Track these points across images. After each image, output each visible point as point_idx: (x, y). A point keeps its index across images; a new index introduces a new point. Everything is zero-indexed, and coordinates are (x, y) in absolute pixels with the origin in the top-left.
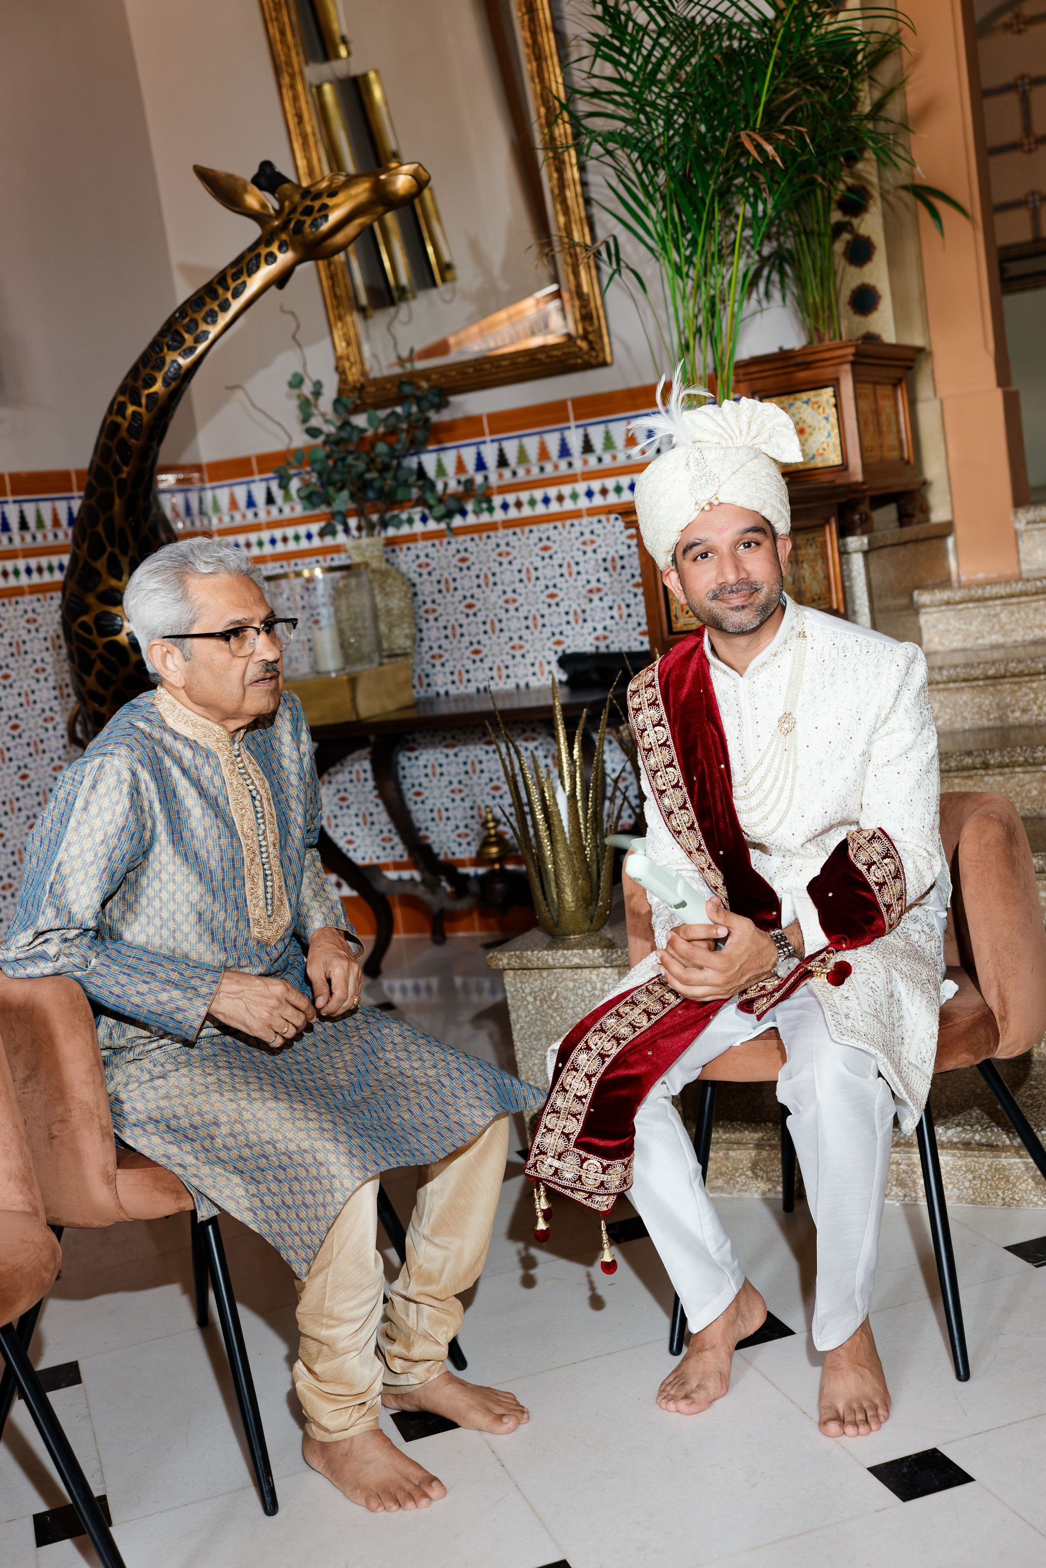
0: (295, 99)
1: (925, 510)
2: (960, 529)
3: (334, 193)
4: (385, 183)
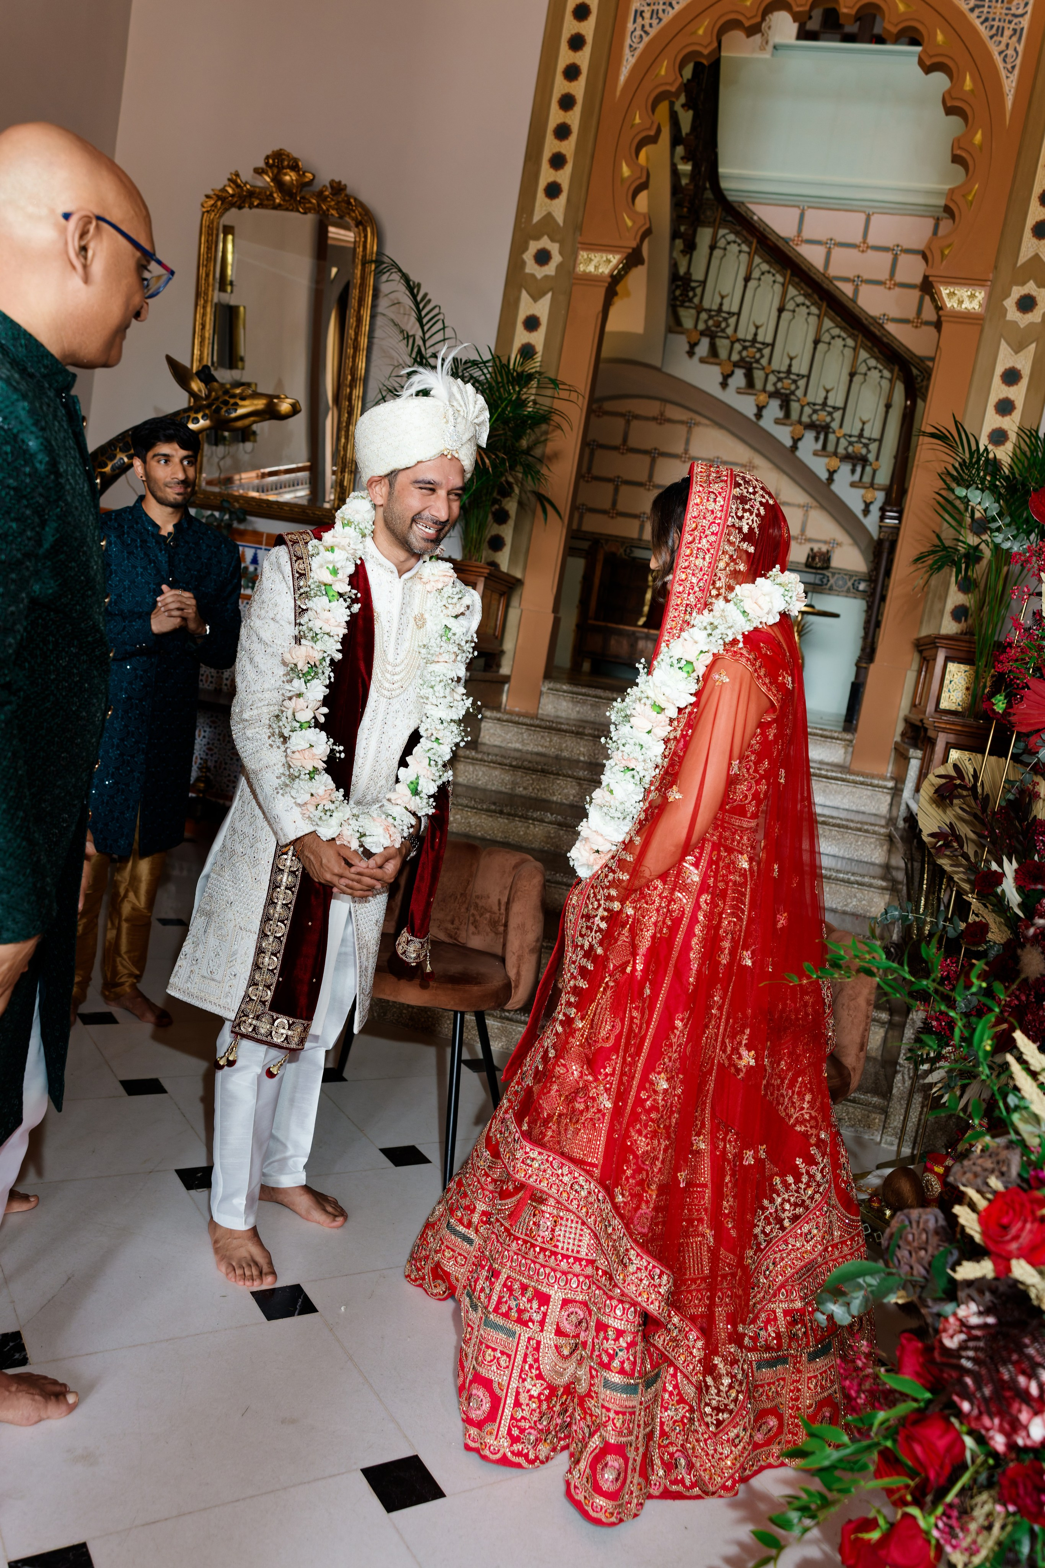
0: (204, 315)
1: (499, 666)
2: (513, 680)
3: (243, 398)
4: (276, 404)
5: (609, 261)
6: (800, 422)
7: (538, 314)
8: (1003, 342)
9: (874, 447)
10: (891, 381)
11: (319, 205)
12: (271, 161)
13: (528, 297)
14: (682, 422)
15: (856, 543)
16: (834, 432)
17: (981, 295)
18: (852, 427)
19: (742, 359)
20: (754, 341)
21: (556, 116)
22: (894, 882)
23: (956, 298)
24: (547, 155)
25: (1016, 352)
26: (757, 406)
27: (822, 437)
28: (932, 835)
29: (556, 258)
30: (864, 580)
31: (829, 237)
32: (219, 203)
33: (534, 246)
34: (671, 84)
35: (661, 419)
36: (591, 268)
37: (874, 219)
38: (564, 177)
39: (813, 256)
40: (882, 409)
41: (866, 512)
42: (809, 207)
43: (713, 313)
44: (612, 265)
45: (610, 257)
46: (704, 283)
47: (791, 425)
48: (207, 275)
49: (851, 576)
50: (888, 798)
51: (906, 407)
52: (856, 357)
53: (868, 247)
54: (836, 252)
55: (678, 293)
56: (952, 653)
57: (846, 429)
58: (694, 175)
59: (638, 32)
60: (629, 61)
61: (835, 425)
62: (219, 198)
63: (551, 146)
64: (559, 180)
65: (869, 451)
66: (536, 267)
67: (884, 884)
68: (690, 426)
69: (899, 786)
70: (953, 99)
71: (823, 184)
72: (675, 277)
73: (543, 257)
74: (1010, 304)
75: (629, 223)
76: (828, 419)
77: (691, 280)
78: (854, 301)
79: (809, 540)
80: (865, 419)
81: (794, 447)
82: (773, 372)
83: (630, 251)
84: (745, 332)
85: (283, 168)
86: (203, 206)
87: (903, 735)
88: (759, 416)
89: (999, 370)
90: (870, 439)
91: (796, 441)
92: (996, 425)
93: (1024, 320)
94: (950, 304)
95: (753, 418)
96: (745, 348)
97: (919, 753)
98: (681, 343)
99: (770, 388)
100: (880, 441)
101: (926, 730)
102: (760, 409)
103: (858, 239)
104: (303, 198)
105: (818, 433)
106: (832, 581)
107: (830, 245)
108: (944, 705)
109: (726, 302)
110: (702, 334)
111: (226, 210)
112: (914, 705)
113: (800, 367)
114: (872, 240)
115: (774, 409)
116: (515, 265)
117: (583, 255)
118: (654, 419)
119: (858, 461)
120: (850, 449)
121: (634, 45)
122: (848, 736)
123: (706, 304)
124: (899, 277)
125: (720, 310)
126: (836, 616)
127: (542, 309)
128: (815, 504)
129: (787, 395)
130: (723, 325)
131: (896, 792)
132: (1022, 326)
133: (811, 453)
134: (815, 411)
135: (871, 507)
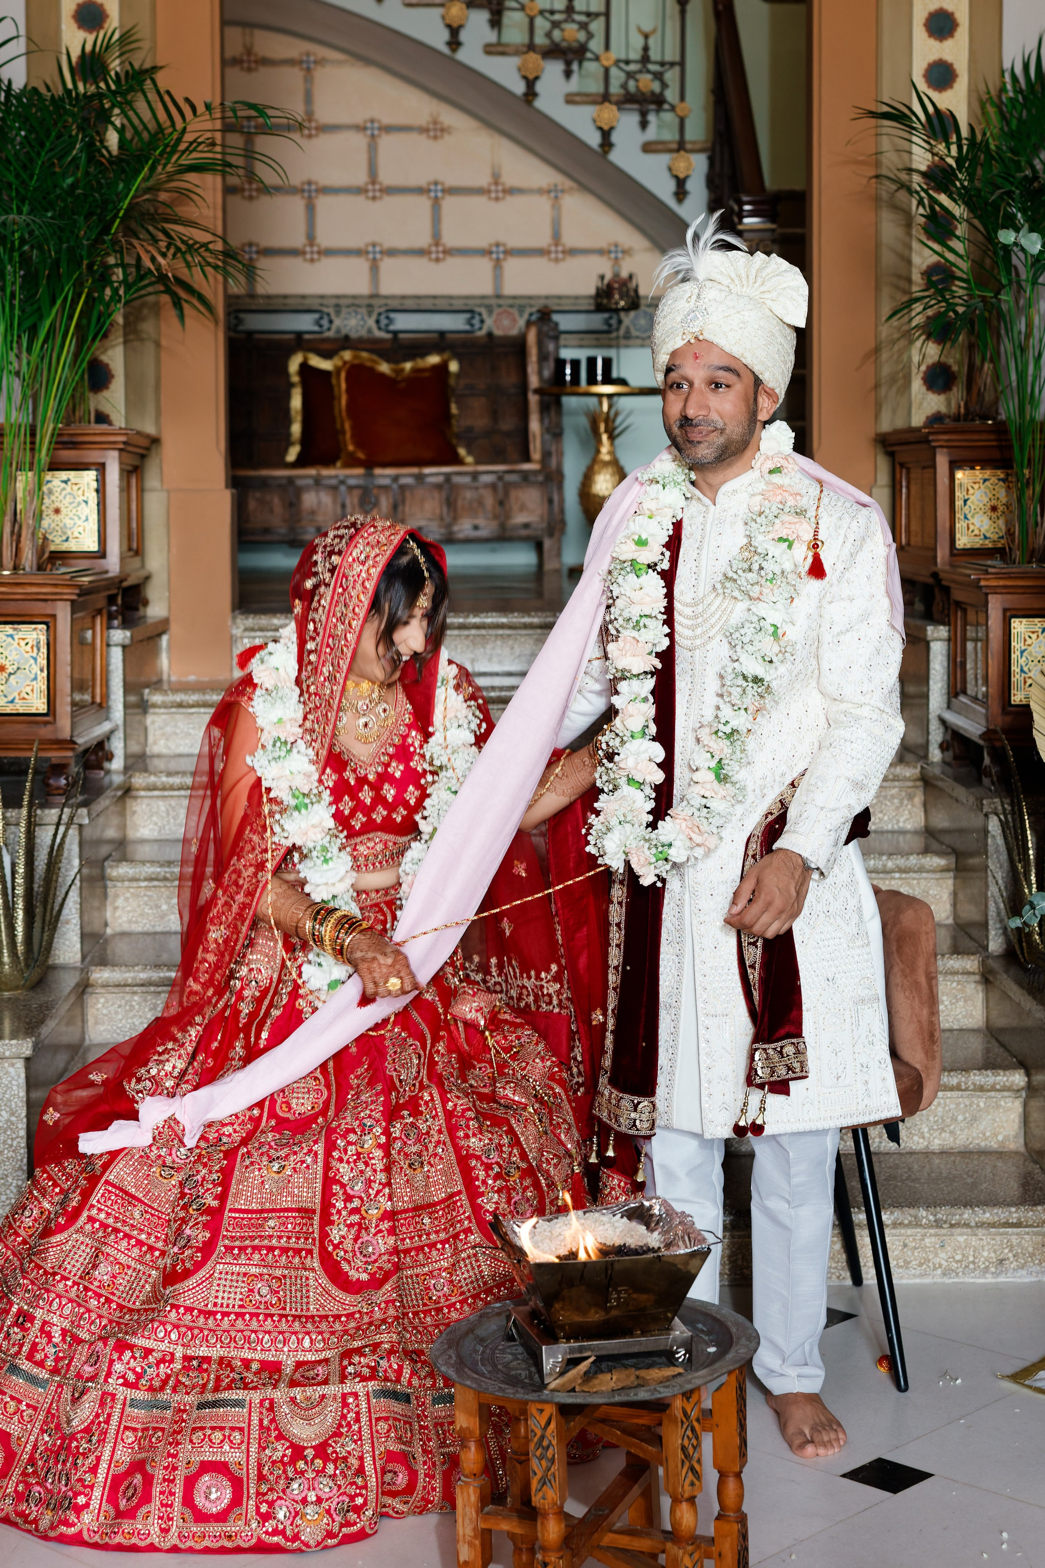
6: (531, 47)
9: (672, 76)
14: (292, 63)
16: (596, 58)
18: (626, 45)
26: (448, 26)
27: (575, 68)
40: (673, 9)
41: (681, 194)
47: (515, 53)
57: (617, 51)
61: (596, 45)
65: (664, 85)
68: (308, 67)
76: (582, 36)
79: (572, 252)
80: (645, 28)
81: (531, 94)
88: (455, 43)
90: (662, 64)
91: (531, 84)
92: (933, 56)
95: (446, 50)
97: (942, 631)
100: (682, 64)
101: (947, 590)
102: (454, 31)
105: (568, 63)
106: (626, 322)
115: (477, 29)
119: (646, 104)
120: (631, 85)
128: (571, 185)
129: (499, 3)
133: (561, 100)
134: (556, 25)
135: (689, 186)
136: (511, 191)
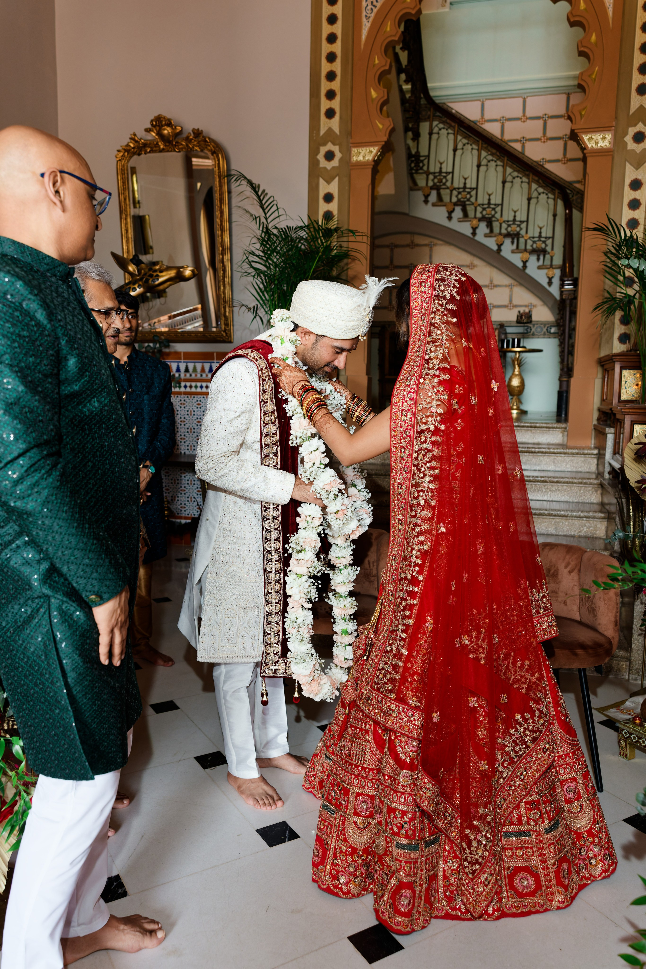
3: (161, 271)
4: (182, 272)
5: (371, 152)
6: (500, 234)
7: (331, 191)
8: (627, 164)
9: (549, 242)
10: (554, 199)
11: (187, 145)
12: (154, 123)
13: (324, 182)
14: (426, 245)
15: (545, 303)
16: (523, 237)
17: (609, 136)
18: (533, 232)
19: (459, 200)
20: (465, 187)
21: (326, 67)
22: (609, 513)
23: (593, 141)
24: (323, 92)
25: (637, 169)
26: (472, 228)
27: (515, 241)
28: (638, 482)
29: (338, 155)
30: (554, 326)
31: (502, 116)
32: (126, 154)
33: (323, 150)
34: (395, 36)
35: (412, 245)
36: (361, 158)
37: (528, 100)
38: (336, 104)
39: (493, 129)
40: (551, 218)
41: (550, 283)
42: (486, 99)
43: (437, 174)
44: (373, 154)
45: (372, 149)
46: (428, 156)
47: (495, 236)
48: (125, 199)
49: (545, 325)
50: (595, 461)
51: (566, 214)
52: (530, 188)
53: (527, 118)
54: (507, 124)
55: (413, 165)
56: (624, 364)
57: (530, 234)
58: (413, 91)
59: (370, 7)
60: (366, 26)
61: (523, 232)
62: (126, 150)
63: (325, 86)
64: (333, 107)
65: (546, 245)
66: (326, 162)
67: (603, 515)
68: (431, 246)
69: (602, 452)
70: (574, 16)
71: (492, 84)
72: (410, 156)
73: (330, 156)
74: (628, 139)
75: (381, 126)
76: (518, 229)
77: (420, 156)
78: (523, 153)
79: (516, 306)
80: (541, 225)
81: (499, 250)
82: (479, 205)
83: (383, 143)
84: (458, 183)
85: (163, 126)
86: (116, 157)
87: (598, 420)
88: (474, 234)
89: (627, 182)
90: (546, 238)
91: (500, 246)
92: (630, 217)
93: (638, 148)
94: (590, 145)
95: (471, 236)
96: (459, 193)
97: (612, 430)
98: (419, 196)
99: (479, 215)
100: (553, 238)
101: (615, 415)
102: (474, 229)
103: (520, 114)
104: (177, 142)
105: (513, 239)
106: (533, 330)
107: (503, 121)
108: (624, 397)
109: (444, 166)
110: (432, 188)
111: (131, 157)
112: (603, 400)
113: (496, 199)
114: (529, 114)
115: (483, 228)
116: (313, 163)
117: (355, 150)
118: (408, 246)
119: (540, 252)
120: (535, 246)
121: (368, 15)
122: (563, 425)
123: (432, 170)
124: (549, 134)
125: (440, 172)
126: (540, 351)
127: (333, 188)
128: (516, 283)
129: (490, 218)
130: (444, 180)
131: (600, 456)
132: (638, 152)
133: (510, 252)
134: (509, 226)
135: (553, 280)
136: (496, 286)
